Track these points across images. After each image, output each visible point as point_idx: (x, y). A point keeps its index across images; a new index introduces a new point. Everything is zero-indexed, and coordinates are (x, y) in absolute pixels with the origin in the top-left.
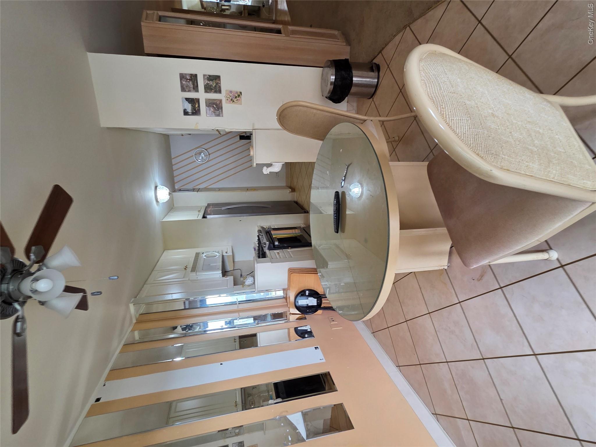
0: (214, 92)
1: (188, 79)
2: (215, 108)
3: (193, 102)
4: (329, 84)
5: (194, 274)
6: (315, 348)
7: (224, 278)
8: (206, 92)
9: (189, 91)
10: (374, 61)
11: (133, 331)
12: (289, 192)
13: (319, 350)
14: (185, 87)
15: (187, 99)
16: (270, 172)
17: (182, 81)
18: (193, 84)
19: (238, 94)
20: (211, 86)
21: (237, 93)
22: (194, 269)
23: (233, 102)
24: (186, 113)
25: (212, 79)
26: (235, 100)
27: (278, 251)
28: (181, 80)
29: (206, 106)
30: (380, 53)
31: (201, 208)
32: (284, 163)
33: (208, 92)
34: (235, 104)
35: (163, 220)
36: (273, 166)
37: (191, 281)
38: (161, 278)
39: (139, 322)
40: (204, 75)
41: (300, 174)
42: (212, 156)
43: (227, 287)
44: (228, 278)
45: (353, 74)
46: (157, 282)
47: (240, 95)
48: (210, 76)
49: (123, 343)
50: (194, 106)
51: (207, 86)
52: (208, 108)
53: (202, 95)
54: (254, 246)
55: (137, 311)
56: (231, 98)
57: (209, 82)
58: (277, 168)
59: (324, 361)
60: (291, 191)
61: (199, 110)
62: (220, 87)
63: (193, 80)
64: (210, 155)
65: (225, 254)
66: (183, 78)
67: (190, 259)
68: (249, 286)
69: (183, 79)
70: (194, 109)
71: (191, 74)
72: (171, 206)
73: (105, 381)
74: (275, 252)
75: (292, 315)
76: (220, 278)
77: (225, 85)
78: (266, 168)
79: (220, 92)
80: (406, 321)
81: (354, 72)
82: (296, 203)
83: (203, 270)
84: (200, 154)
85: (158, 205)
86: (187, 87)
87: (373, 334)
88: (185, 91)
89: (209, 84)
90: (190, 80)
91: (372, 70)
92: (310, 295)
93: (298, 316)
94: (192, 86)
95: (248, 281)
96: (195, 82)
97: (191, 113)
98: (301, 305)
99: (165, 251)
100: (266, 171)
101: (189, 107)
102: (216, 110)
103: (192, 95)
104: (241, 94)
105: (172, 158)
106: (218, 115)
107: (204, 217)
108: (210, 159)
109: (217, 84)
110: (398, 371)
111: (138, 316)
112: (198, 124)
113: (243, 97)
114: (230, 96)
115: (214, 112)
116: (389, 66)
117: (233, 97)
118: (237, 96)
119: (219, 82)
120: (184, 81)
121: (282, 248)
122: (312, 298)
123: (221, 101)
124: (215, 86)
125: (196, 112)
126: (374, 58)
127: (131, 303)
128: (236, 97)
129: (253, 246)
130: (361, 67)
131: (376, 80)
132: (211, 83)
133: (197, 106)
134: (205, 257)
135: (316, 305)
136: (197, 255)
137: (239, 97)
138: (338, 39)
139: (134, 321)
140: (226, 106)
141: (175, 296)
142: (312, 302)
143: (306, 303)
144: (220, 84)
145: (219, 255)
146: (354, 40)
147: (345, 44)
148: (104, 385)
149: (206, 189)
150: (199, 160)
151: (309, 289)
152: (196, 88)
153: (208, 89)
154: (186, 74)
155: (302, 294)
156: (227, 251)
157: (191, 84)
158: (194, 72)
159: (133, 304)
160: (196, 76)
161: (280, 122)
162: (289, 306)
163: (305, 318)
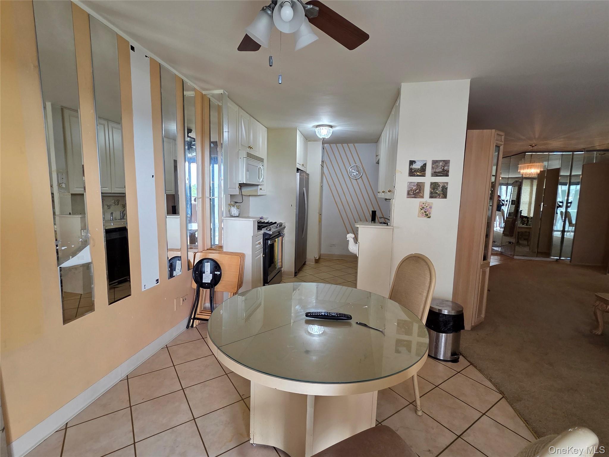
0: (431, 192)
1: (444, 168)
2: (415, 191)
3: (423, 170)
4: (440, 308)
5: (245, 156)
6: (157, 280)
7: (237, 185)
8: (432, 184)
9: (433, 168)
10: (461, 357)
11: (194, 90)
12: (315, 257)
13: (154, 284)
14: (437, 164)
15: (425, 165)
16: (348, 240)
17: (442, 162)
18: (439, 172)
19: (429, 215)
20: (437, 189)
21: (430, 213)
22: (249, 155)
23: (421, 209)
24: (412, 162)
25: (444, 191)
26: (423, 211)
27: (262, 243)
28: (444, 161)
29: (418, 182)
30: (470, 363)
31: (305, 168)
32: (358, 256)
33: (431, 186)
34: (419, 211)
35: (297, 130)
36: (355, 244)
37: (238, 152)
38: (243, 121)
39: (203, 96)
40: (447, 183)
41: (334, 269)
42: (354, 182)
43: (229, 188)
44: (238, 189)
45: (448, 334)
46: (240, 119)
47: (428, 216)
48: (446, 189)
49: (185, 79)
50: (418, 171)
51: (437, 186)
52: (416, 184)
53: (428, 180)
54: (264, 218)
55: (213, 96)
56: (425, 207)
57: (441, 187)
58: (352, 248)
59: (143, 290)
60: (317, 259)
61: (414, 175)
62: (436, 197)
63: (443, 172)
64: (355, 180)
65: (259, 187)
66: (446, 163)
67: (257, 153)
68: (229, 211)
69: (444, 163)
70: (416, 170)
71: (448, 171)
72: (309, 138)
73: (150, 57)
74: (261, 240)
75: (194, 255)
76: (238, 181)
77: (437, 202)
78: (353, 237)
79: (431, 197)
80: (183, 389)
81: (451, 335)
82: (304, 264)
83: (248, 165)
84: (358, 171)
85: (314, 127)
86: (437, 166)
87: (166, 347)
88: (433, 164)
89: (439, 187)
90: (444, 169)
91: (453, 354)
92: (215, 276)
93: (192, 261)
94: (437, 171)
95: (235, 210)
96: (442, 175)
97: (412, 167)
98: (204, 265)
99: (267, 129)
100: (350, 237)
101: (417, 166)
102: (413, 192)
103: (429, 170)
104: (428, 218)
105: (355, 144)
106: (408, 194)
107: (298, 170)
108: (351, 179)
109: (439, 195)
110: (122, 377)
111: (209, 96)
112: (401, 173)
113: (426, 219)
114: (427, 207)
115: (411, 190)
116: (459, 373)
117: (426, 210)
118: (427, 214)
119: (440, 197)
120: (442, 163)
121: (264, 248)
122: (211, 279)
123: (422, 197)
124: (436, 193)
125: (412, 173)
126: (464, 357)
127: (224, 91)
128: (425, 212)
129: (264, 216)
130: (456, 343)
131: (442, 358)
132: (440, 189)
133: (418, 174)
134: (259, 167)
135: (203, 282)
136: (262, 160)
137: (425, 215)
138: (477, 318)
139: (204, 92)
140: (417, 202)
141: (226, 135)
142: (207, 278)
143: (206, 271)
144: (439, 198)
145: (260, 182)
146: (478, 334)
147: (473, 324)
148: (146, 56)
149: (323, 173)
150: (351, 169)
151: (221, 274)
152: (435, 174)
153: (434, 186)
154: (449, 166)
155: (216, 266)
156: (262, 190)
157: (440, 170)
158: (450, 174)
159: (223, 93)
160: (447, 176)
161: (411, 257)
162: (203, 252)
163: (189, 269)
